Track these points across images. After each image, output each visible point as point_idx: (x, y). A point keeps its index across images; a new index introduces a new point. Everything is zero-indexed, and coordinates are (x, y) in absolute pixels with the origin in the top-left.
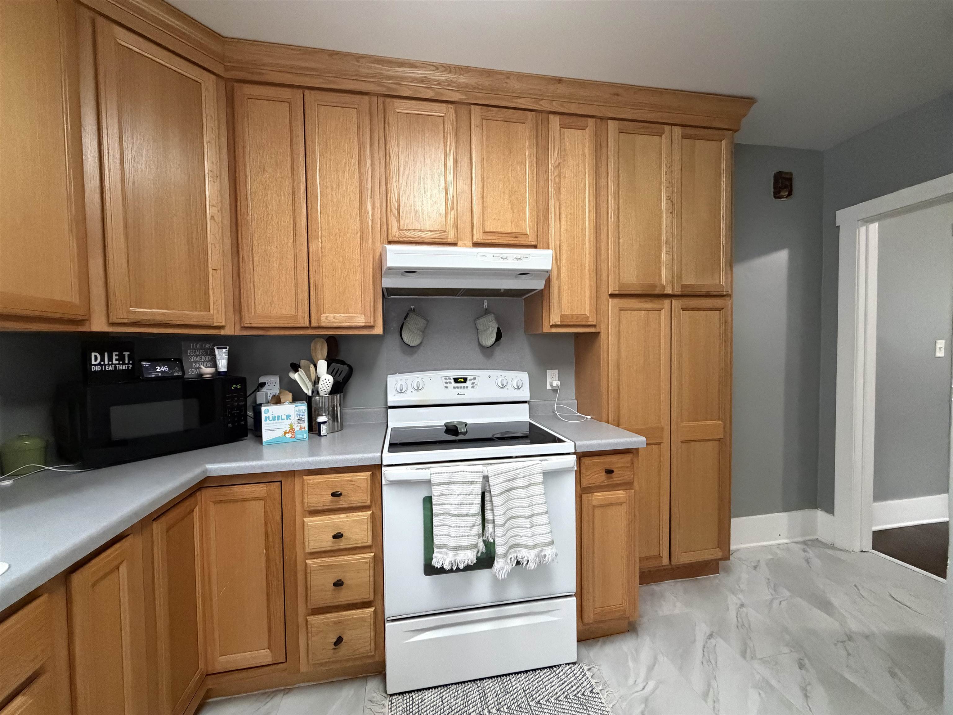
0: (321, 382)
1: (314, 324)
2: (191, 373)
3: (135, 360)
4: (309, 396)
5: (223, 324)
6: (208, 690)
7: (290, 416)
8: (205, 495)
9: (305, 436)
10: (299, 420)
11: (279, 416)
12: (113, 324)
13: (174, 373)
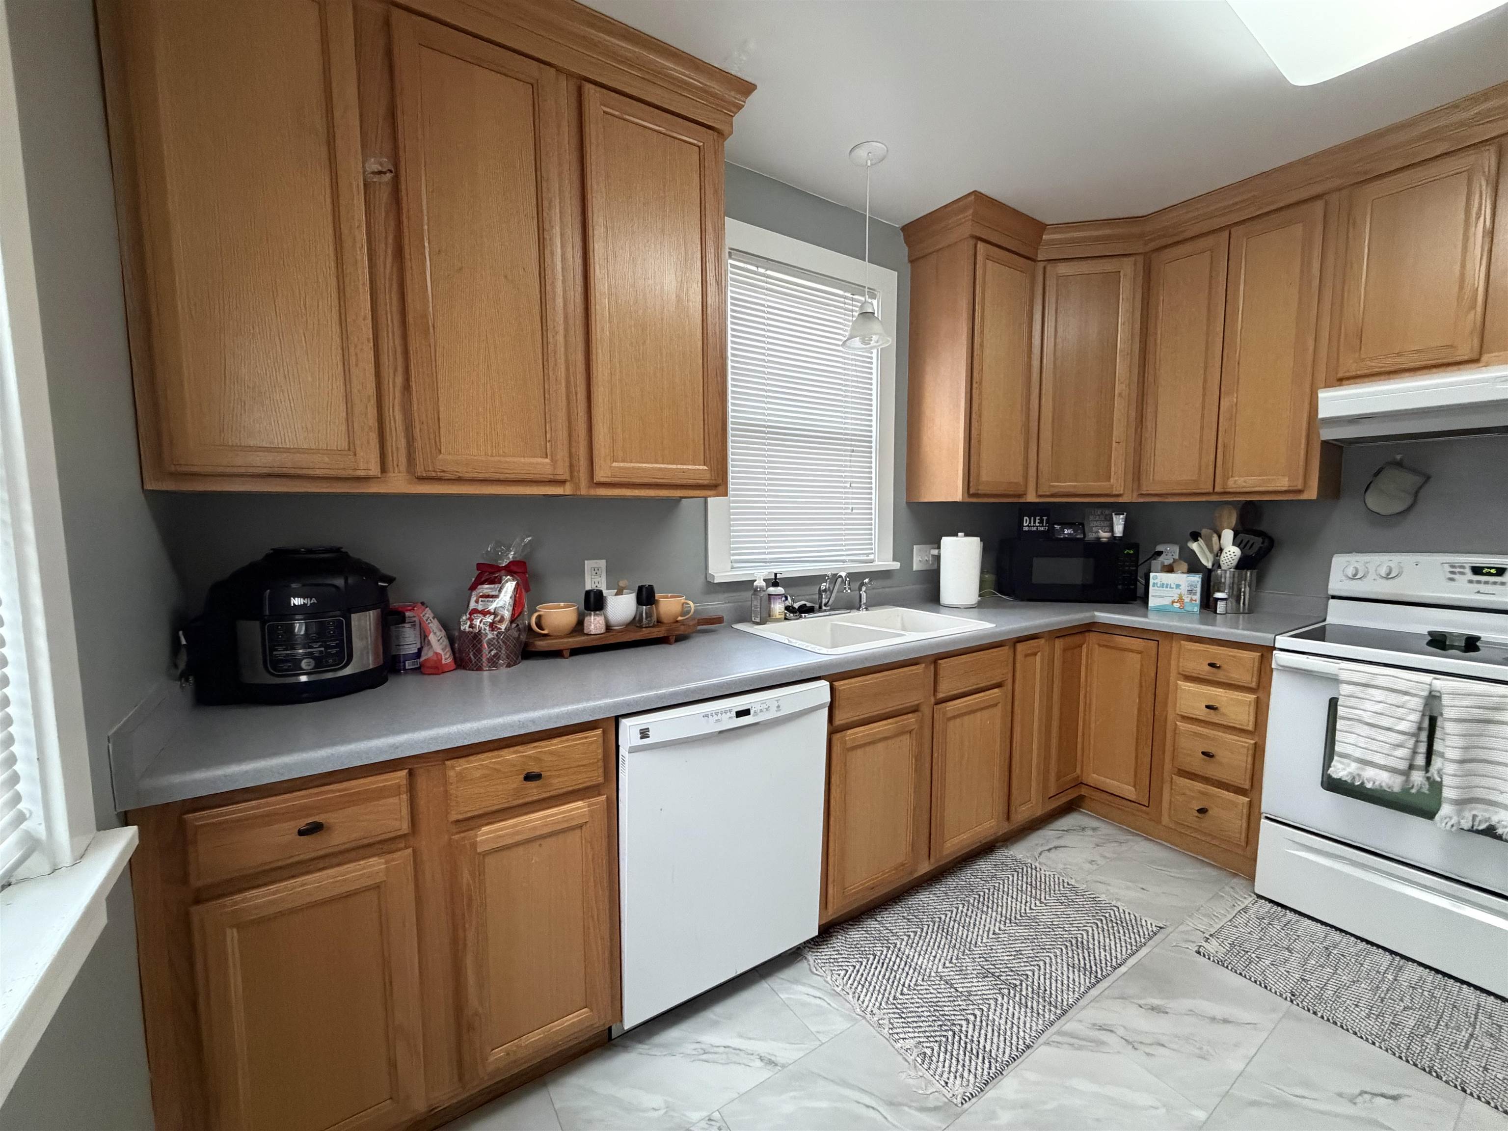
0: (1224, 554)
1: (1217, 489)
2: (1091, 536)
3: (1051, 523)
4: (1208, 569)
5: (1122, 492)
6: (1081, 798)
7: (1180, 585)
8: (1092, 637)
9: (1196, 609)
10: (1190, 592)
11: (1167, 584)
12: (1041, 496)
13: (1077, 535)
